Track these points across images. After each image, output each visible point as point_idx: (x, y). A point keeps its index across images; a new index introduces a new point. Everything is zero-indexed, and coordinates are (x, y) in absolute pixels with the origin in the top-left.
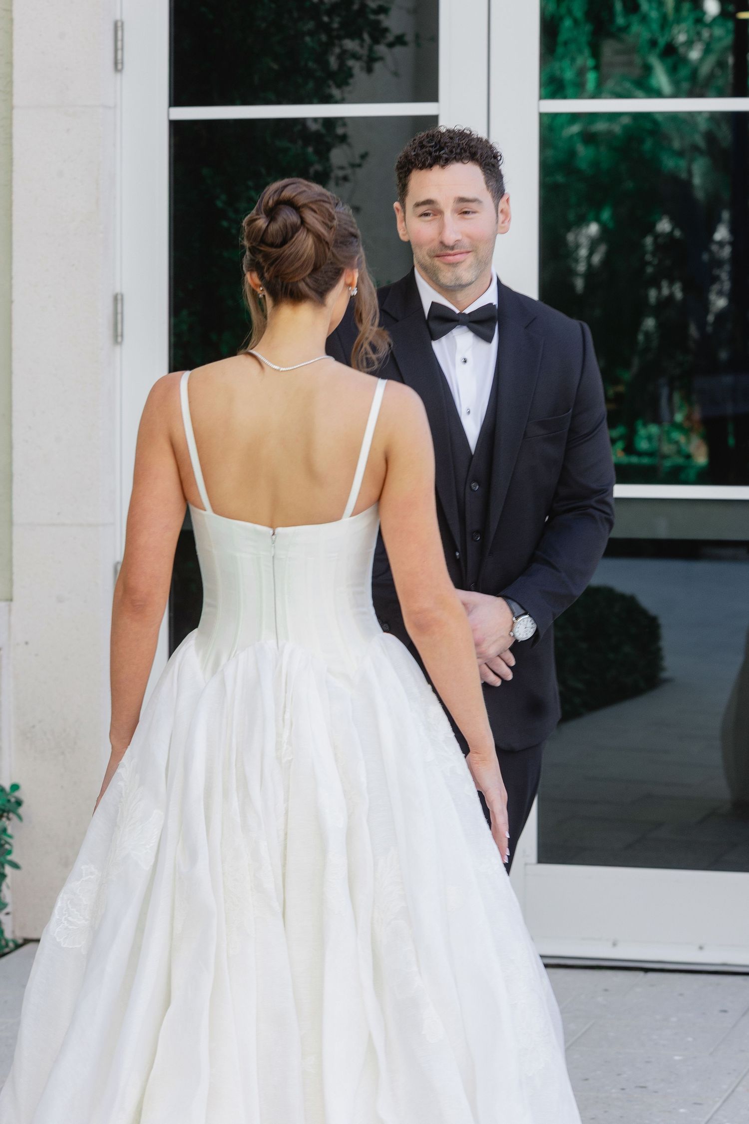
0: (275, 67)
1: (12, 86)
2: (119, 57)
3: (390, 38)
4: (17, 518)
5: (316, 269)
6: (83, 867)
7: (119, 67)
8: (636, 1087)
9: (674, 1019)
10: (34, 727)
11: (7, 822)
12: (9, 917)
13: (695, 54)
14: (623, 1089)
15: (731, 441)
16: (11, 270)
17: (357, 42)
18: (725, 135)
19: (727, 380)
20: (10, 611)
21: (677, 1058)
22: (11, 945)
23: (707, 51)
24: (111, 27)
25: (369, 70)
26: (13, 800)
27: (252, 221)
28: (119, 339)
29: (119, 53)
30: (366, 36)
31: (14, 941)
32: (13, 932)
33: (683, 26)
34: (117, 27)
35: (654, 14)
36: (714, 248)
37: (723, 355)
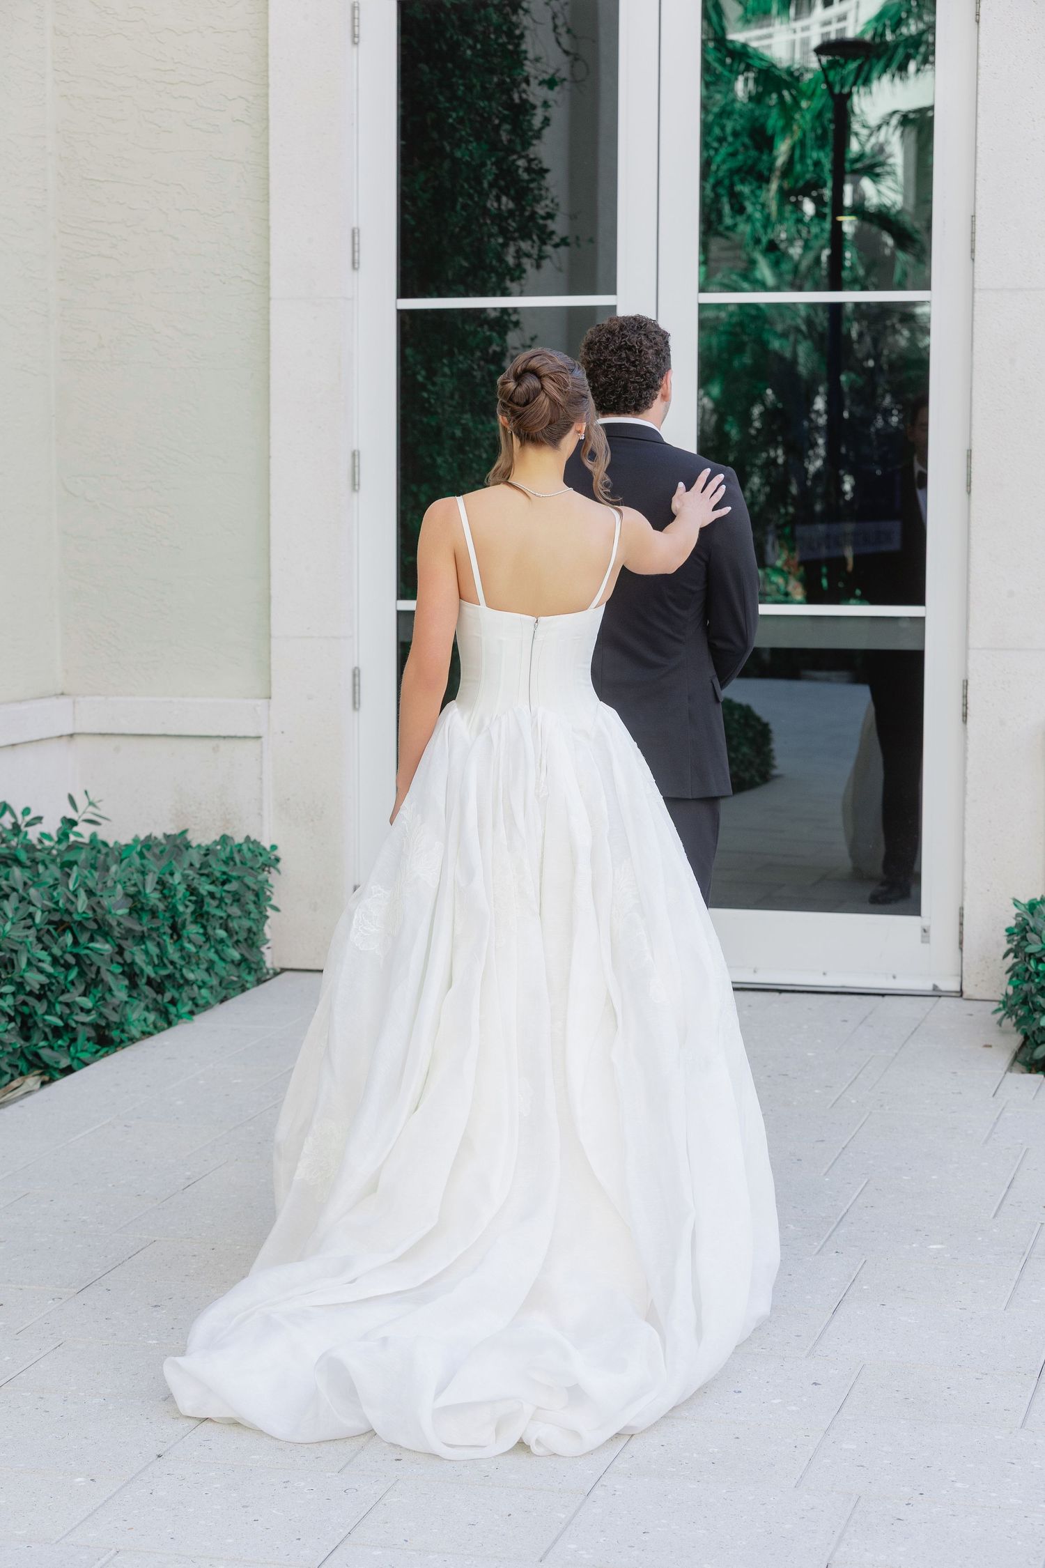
0: (465, 264)
1: (269, 282)
2: (356, 258)
3: (556, 239)
4: (274, 632)
5: (551, 423)
6: (372, 888)
7: (356, 266)
8: (780, 1075)
9: (805, 1027)
10: (288, 799)
11: (269, 875)
12: (270, 950)
13: (796, 251)
14: (769, 1076)
15: (825, 582)
16: (269, 430)
17: (529, 243)
18: (822, 320)
19: (821, 528)
20: (269, 706)
21: (809, 1054)
22: (271, 972)
23: (806, 247)
24: (349, 233)
25: (538, 266)
26: (273, 857)
27: (504, 383)
28: (357, 487)
29: (356, 254)
30: (535, 237)
31: (273, 969)
32: (272, 963)
33: (785, 225)
34: (355, 233)
35: (758, 215)
36: (813, 416)
37: (818, 507)
